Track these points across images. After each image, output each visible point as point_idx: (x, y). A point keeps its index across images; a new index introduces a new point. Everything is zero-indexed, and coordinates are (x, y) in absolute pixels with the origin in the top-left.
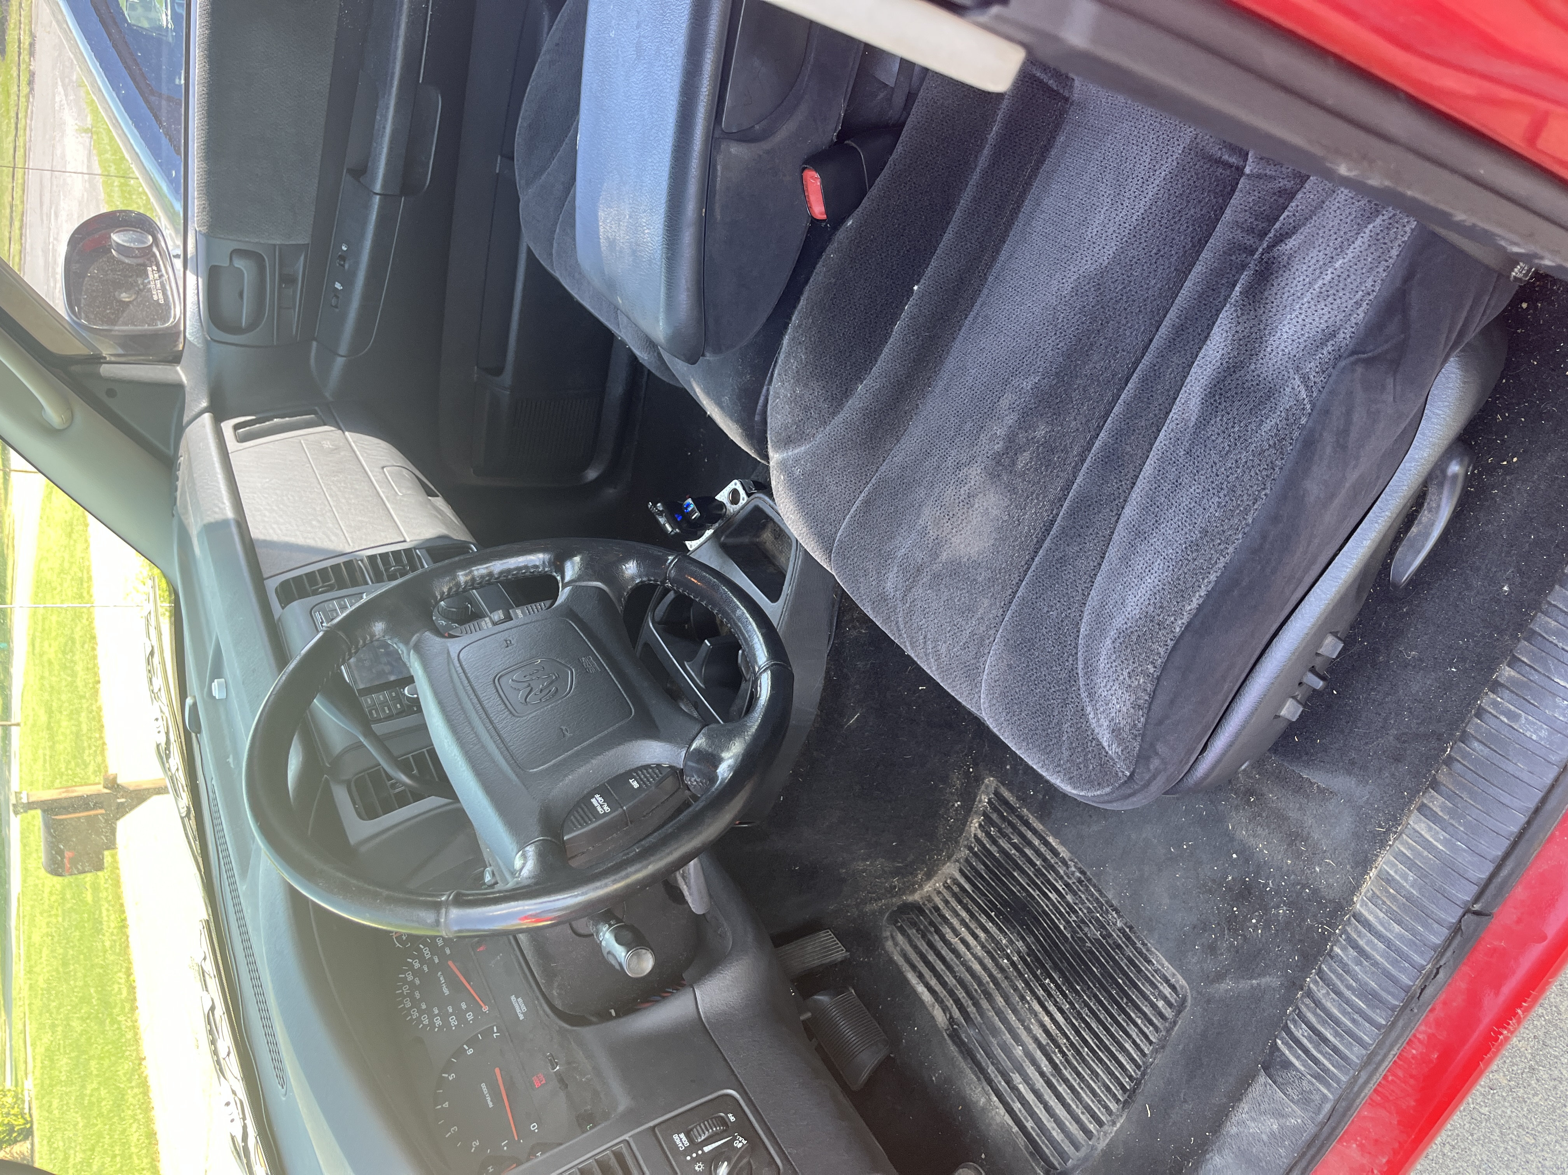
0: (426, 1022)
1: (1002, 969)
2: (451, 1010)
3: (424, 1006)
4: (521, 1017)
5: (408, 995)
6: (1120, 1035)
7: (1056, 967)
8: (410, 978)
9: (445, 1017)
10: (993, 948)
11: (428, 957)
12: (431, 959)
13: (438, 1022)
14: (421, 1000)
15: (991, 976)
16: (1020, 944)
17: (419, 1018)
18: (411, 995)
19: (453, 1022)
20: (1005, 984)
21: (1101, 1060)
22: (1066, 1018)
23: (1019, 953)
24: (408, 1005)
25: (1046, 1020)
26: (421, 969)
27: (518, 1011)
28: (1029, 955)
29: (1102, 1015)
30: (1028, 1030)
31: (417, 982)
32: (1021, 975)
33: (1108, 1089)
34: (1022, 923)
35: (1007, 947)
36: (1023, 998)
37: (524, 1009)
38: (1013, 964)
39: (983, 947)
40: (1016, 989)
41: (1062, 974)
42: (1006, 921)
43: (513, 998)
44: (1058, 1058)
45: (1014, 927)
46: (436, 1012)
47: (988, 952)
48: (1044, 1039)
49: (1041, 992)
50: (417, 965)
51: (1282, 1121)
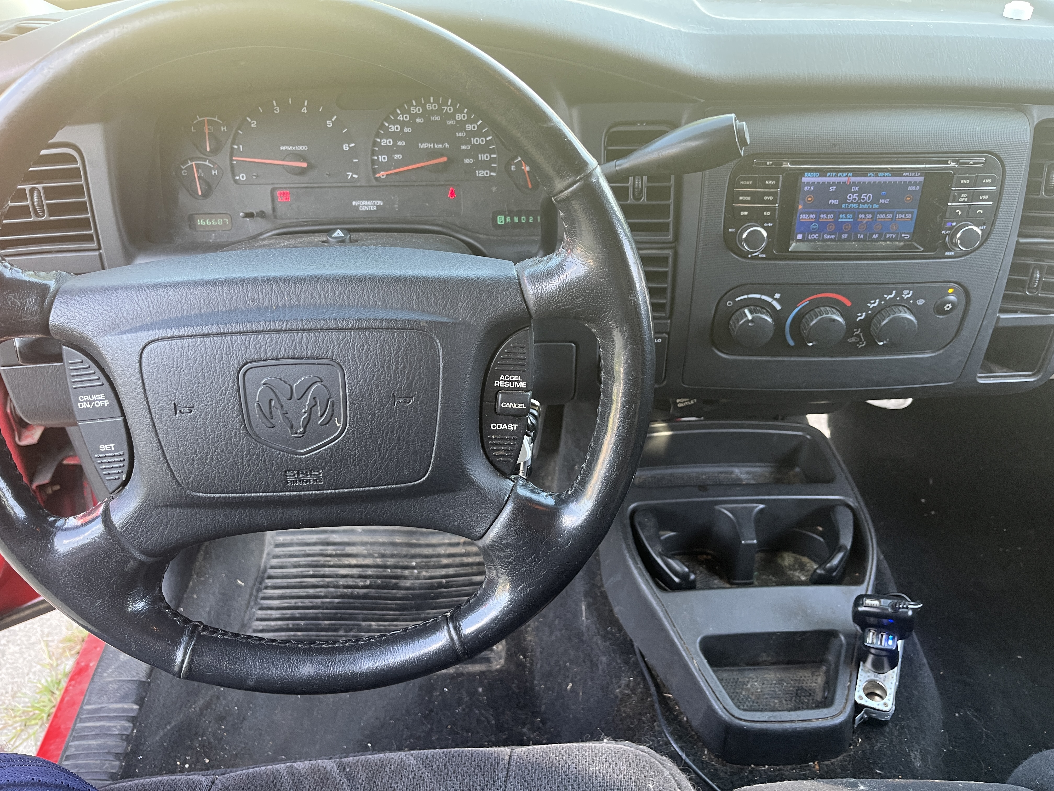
0: (400, 118)
1: (414, 556)
2: (399, 143)
3: (418, 120)
4: (355, 203)
5: (440, 109)
6: (285, 603)
7: (365, 597)
8: (459, 117)
9: (395, 136)
10: (430, 562)
11: (473, 141)
12: (469, 142)
13: (393, 128)
14: (427, 120)
15: (420, 546)
16: (408, 583)
17: (408, 112)
18: (439, 112)
19: (385, 142)
20: (405, 550)
21: (296, 577)
22: (337, 576)
23: (405, 578)
24: (429, 107)
25: (353, 561)
26: (463, 129)
27: (365, 203)
28: (396, 584)
29: (307, 602)
30: (364, 544)
31: (449, 122)
32: (396, 567)
33: (282, 567)
34: (414, 597)
35: (419, 573)
36: (383, 556)
37: (362, 209)
38: (406, 568)
39: (439, 556)
40: (392, 556)
41: (358, 597)
42: (431, 587)
43: (380, 203)
44: (330, 550)
45: (420, 589)
46: (406, 130)
47: (432, 556)
48: (349, 550)
49: (370, 572)
50: (469, 127)
51: (118, 663)
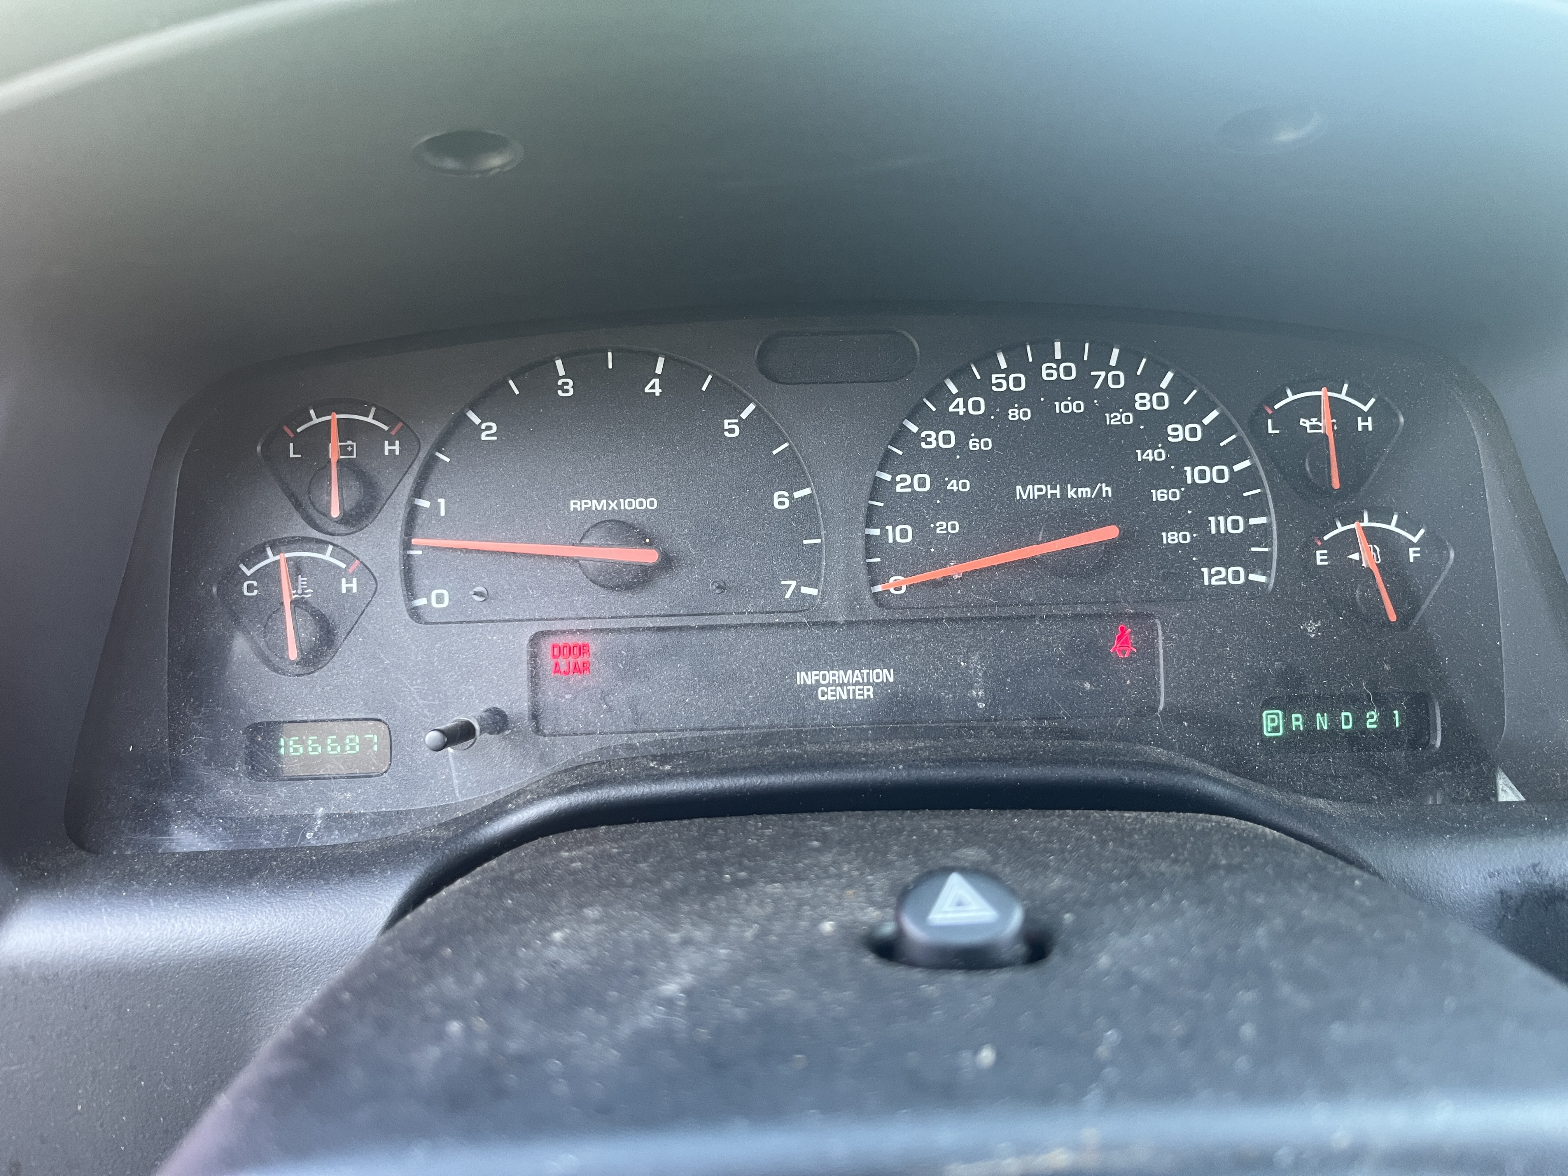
0: (958, 407)
2: (954, 486)
3: (1014, 414)
4: (804, 678)
5: (1085, 379)
8: (1144, 401)
9: (942, 464)
11: (1191, 474)
12: (1178, 480)
13: (935, 440)
14: (1044, 412)
17: (984, 389)
18: (1079, 388)
19: (908, 483)
24: (1048, 372)
26: (1157, 438)
27: (838, 675)
31: (1114, 419)
37: (827, 695)
43: (887, 675)
46: (974, 444)
50: (1178, 433)
